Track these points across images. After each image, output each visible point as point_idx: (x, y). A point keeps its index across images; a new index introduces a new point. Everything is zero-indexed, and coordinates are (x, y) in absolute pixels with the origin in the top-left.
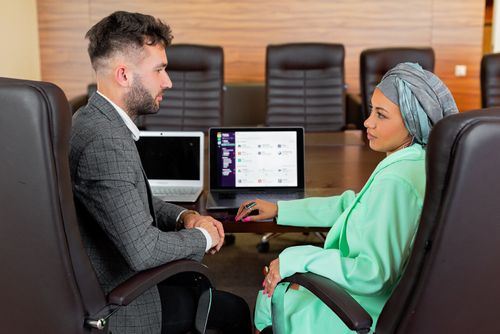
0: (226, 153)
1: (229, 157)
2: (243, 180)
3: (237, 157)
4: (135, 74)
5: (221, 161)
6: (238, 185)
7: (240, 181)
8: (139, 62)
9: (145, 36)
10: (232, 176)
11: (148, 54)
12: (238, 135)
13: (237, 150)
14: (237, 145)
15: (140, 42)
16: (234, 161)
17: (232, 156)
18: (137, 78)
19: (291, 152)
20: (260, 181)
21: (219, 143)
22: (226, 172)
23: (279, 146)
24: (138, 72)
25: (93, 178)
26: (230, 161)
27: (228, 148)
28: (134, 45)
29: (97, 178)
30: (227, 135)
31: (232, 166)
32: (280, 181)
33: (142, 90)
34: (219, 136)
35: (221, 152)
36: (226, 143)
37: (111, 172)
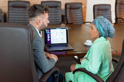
0: (48, 35)
1: (49, 36)
2: (53, 42)
3: (51, 36)
4: (42, 21)
5: (47, 37)
6: (52, 43)
7: (52, 42)
8: (43, 18)
9: (44, 11)
10: (50, 41)
11: (45, 16)
12: (51, 30)
13: (51, 34)
14: (51, 33)
15: (43, 13)
16: (50, 37)
17: (50, 36)
18: (43, 22)
19: (65, 34)
20: (57, 42)
21: (46, 32)
22: (49, 40)
23: (62, 33)
24: (43, 21)
25: (34, 49)
26: (49, 37)
27: (49, 33)
28: (42, 14)
29: (36, 49)
30: (48, 30)
31: (50, 38)
32: (62, 42)
33: (44, 25)
34: (46, 30)
35: (47, 35)
36: (48, 32)
37: (39, 47)
